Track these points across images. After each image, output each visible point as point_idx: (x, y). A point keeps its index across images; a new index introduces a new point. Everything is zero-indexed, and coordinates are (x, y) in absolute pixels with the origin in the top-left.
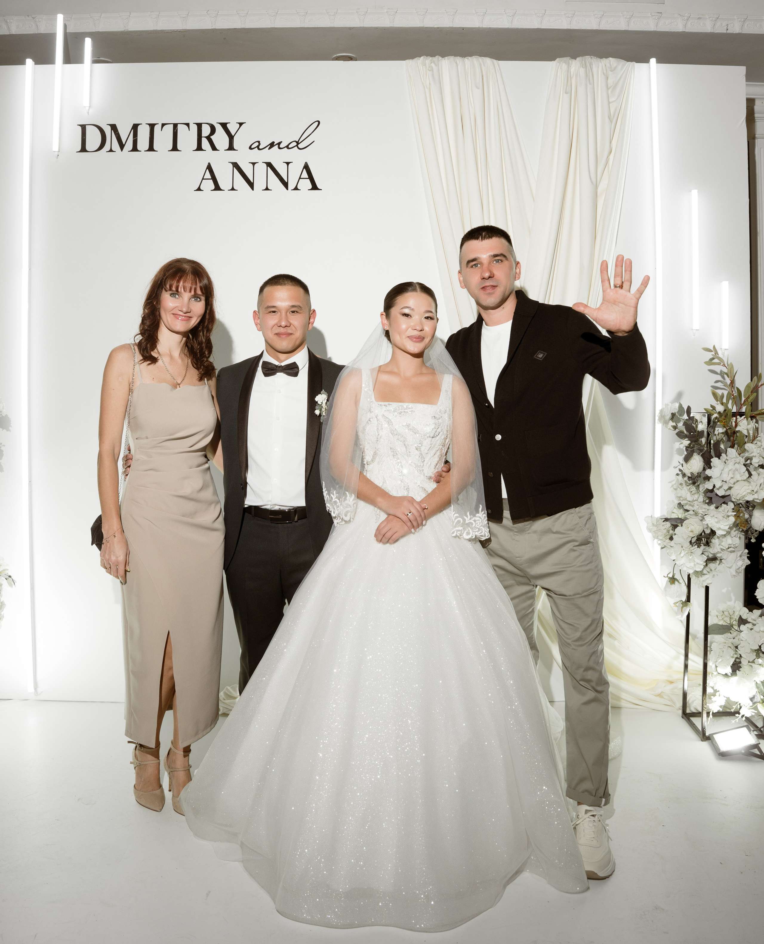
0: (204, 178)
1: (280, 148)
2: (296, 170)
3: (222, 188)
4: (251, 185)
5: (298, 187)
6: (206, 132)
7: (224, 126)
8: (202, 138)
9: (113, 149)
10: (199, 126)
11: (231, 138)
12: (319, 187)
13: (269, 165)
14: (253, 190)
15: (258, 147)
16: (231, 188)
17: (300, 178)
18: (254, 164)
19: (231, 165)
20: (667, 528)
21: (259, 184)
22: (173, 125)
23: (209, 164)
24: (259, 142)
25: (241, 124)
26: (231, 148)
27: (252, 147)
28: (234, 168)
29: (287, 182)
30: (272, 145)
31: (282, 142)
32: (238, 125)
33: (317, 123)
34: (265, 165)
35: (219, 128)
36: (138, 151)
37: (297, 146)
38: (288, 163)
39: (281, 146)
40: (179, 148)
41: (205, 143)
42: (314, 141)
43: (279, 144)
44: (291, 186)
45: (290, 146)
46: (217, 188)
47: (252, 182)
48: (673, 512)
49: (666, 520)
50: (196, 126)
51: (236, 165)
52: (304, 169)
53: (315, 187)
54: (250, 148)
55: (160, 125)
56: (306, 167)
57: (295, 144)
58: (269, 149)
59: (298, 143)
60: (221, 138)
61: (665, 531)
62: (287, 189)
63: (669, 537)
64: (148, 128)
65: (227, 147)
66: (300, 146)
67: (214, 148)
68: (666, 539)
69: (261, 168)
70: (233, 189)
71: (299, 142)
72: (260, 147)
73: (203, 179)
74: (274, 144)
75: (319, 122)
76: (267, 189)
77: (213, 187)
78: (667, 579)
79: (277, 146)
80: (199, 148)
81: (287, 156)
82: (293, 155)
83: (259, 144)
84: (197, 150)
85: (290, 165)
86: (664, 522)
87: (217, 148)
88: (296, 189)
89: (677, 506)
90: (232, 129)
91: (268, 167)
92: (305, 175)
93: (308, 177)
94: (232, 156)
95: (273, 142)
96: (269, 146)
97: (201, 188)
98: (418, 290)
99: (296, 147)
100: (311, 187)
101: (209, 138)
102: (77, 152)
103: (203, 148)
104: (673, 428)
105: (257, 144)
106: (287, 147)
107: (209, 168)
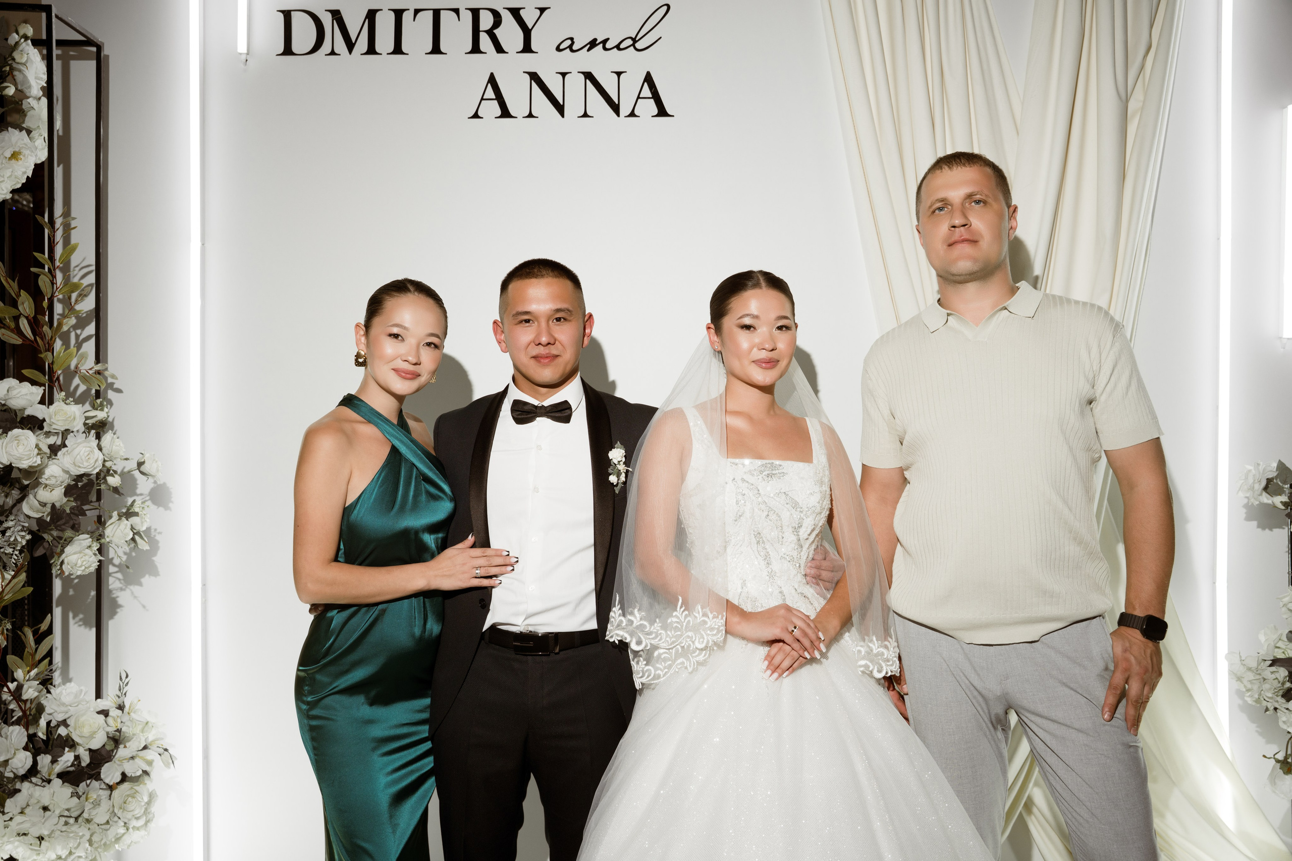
0: (484, 98)
1: (605, 49)
2: (632, 85)
3: (512, 114)
4: (560, 109)
5: (636, 112)
6: (486, 21)
7: (515, 12)
8: (481, 33)
9: (336, 51)
10: (475, 13)
11: (527, 33)
12: (669, 112)
13: (589, 76)
14: (563, 115)
15: (570, 47)
16: (527, 113)
17: (639, 97)
18: (564, 75)
19: (527, 77)
20: (1281, 679)
21: (573, 107)
22: (432, 11)
23: (492, 75)
24: (572, 39)
25: (542, 10)
26: (527, 48)
27: (562, 47)
28: (533, 81)
29: (617, 103)
30: (593, 44)
31: (608, 39)
32: (538, 12)
33: (665, 8)
34: (582, 77)
35: (507, 17)
36: (376, 53)
37: (633, 45)
38: (619, 74)
39: (608, 46)
40: (442, 49)
41: (485, 42)
42: (661, 38)
43: (605, 42)
44: (625, 109)
45: (622, 46)
46: (505, 113)
47: (562, 104)
48: (1277, 645)
49: (1275, 662)
50: (469, 14)
51: (534, 77)
52: (646, 84)
53: (662, 112)
54: (558, 49)
55: (412, 12)
56: (649, 79)
57: (630, 42)
58: (588, 50)
59: (635, 41)
60: (510, 34)
61: (1276, 684)
62: (618, 114)
63: (1281, 693)
64: (392, 14)
65: (521, 48)
66: (638, 45)
67: (499, 49)
68: (1277, 696)
69: (576, 82)
70: (530, 115)
71: (637, 39)
72: (575, 48)
73: (482, 99)
74: (597, 43)
75: (668, 6)
76: (585, 115)
77: (499, 113)
78: (1273, 761)
79: (601, 45)
80: (476, 49)
81: (617, 60)
82: (628, 60)
83: (573, 43)
84: (472, 52)
85: (622, 76)
86: (1271, 665)
87: (505, 48)
88: (632, 114)
89: (1287, 637)
90: (529, 17)
91: (587, 81)
92: (646, 92)
93: (651, 96)
94: (530, 62)
95: (595, 40)
96: (589, 46)
97: (480, 114)
98: (763, 285)
99: (632, 47)
100: (656, 112)
101: (491, 33)
102: (277, 55)
103: (482, 48)
104: (1284, 506)
105: (569, 42)
106: (618, 47)
107: (492, 80)
